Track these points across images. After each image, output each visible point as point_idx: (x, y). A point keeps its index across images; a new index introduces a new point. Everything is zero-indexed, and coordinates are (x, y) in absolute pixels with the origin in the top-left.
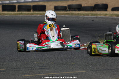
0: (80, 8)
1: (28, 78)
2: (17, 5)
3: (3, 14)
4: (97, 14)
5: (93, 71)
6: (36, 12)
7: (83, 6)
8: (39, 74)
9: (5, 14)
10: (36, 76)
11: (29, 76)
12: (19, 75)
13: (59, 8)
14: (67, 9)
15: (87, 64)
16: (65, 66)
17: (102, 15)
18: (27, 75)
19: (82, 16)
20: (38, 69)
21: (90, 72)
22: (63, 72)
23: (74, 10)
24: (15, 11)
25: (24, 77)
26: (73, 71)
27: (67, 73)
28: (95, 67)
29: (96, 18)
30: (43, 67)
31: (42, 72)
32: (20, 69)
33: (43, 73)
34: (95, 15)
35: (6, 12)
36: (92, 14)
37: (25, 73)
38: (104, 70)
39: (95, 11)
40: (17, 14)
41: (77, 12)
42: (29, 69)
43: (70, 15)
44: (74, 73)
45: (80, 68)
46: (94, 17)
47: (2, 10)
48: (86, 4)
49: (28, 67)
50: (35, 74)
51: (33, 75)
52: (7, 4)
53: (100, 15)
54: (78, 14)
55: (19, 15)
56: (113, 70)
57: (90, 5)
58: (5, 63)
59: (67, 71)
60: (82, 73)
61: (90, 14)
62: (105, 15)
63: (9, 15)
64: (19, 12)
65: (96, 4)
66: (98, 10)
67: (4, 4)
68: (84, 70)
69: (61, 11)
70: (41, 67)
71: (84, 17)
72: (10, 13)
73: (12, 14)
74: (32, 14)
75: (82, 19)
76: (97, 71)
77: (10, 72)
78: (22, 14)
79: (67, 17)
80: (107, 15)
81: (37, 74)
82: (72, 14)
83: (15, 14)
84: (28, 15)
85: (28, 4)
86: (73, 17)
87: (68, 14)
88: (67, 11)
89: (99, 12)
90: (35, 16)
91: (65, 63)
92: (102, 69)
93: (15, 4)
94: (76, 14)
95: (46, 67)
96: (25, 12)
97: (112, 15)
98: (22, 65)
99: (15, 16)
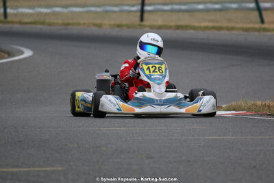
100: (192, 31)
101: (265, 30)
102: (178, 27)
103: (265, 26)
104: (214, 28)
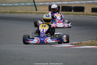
2: (61, 6)
100: (17, 14)
101: (38, 13)
102: (11, 13)
104: (25, 13)
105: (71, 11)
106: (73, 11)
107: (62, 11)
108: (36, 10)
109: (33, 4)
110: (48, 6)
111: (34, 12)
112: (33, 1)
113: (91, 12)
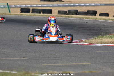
0: (76, 13)
1: (46, 66)
2: (31, 8)
3: (22, 14)
4: (89, 18)
5: (96, 63)
6: (45, 14)
7: (78, 11)
8: (55, 64)
9: (23, 15)
10: (53, 65)
11: (47, 65)
12: (39, 64)
13: (62, 12)
14: (67, 13)
15: (90, 57)
16: (74, 58)
17: (93, 18)
18: (46, 65)
19: (79, 19)
20: (53, 59)
21: (94, 64)
22: (73, 63)
23: (73, 14)
24: (30, 13)
25: (44, 66)
26: (80, 62)
27: (76, 64)
28: (97, 60)
29: (89, 20)
30: (57, 58)
31: (57, 62)
32: (39, 59)
33: (58, 64)
34: (88, 18)
35: (23, 13)
36: (86, 18)
37: (44, 63)
38: (104, 63)
39: (88, 15)
40: (32, 15)
41: (75, 16)
42: (46, 60)
43: (70, 17)
44: (82, 64)
45: (85, 60)
46: (88, 20)
47: (20, 12)
48: (81, 10)
49: (45, 57)
50: (52, 64)
51: (51, 65)
52: (24, 8)
53: (92, 18)
54: (76, 17)
55: (33, 16)
56: (112, 64)
57: (83, 11)
58: (27, 53)
59: (76, 63)
60: (88, 65)
61: (85, 17)
62: (96, 19)
63: (25, 16)
64: (33, 14)
65: (88, 10)
66: (90, 15)
67: (22, 8)
68: (89, 62)
69: (63, 14)
70: (55, 58)
71: (81, 20)
72: (26, 14)
73: (28, 15)
74: (42, 16)
75: (79, 21)
76: (99, 63)
77: (32, 61)
78: (35, 15)
79: (68, 19)
80: (97, 19)
81: (53, 63)
82: (71, 17)
83: (31, 15)
84: (39, 16)
85: (39, 8)
86: (72, 19)
87: (69, 17)
88: (67, 14)
89: (91, 17)
90: (45, 17)
91: (73, 55)
92: (103, 62)
93: (29, 8)
94: (74, 17)
95: (59, 58)
96: (37, 14)
97: (100, 19)
98: (40, 55)
99: (30, 16)
101: (11, 14)
103: (11, 13)
105: (40, 13)
106: (42, 13)
107: (32, 13)
108: (10, 12)
109: (7, 6)
110: (20, 8)
111: (7, 13)
112: (6, 4)
113: (58, 14)
